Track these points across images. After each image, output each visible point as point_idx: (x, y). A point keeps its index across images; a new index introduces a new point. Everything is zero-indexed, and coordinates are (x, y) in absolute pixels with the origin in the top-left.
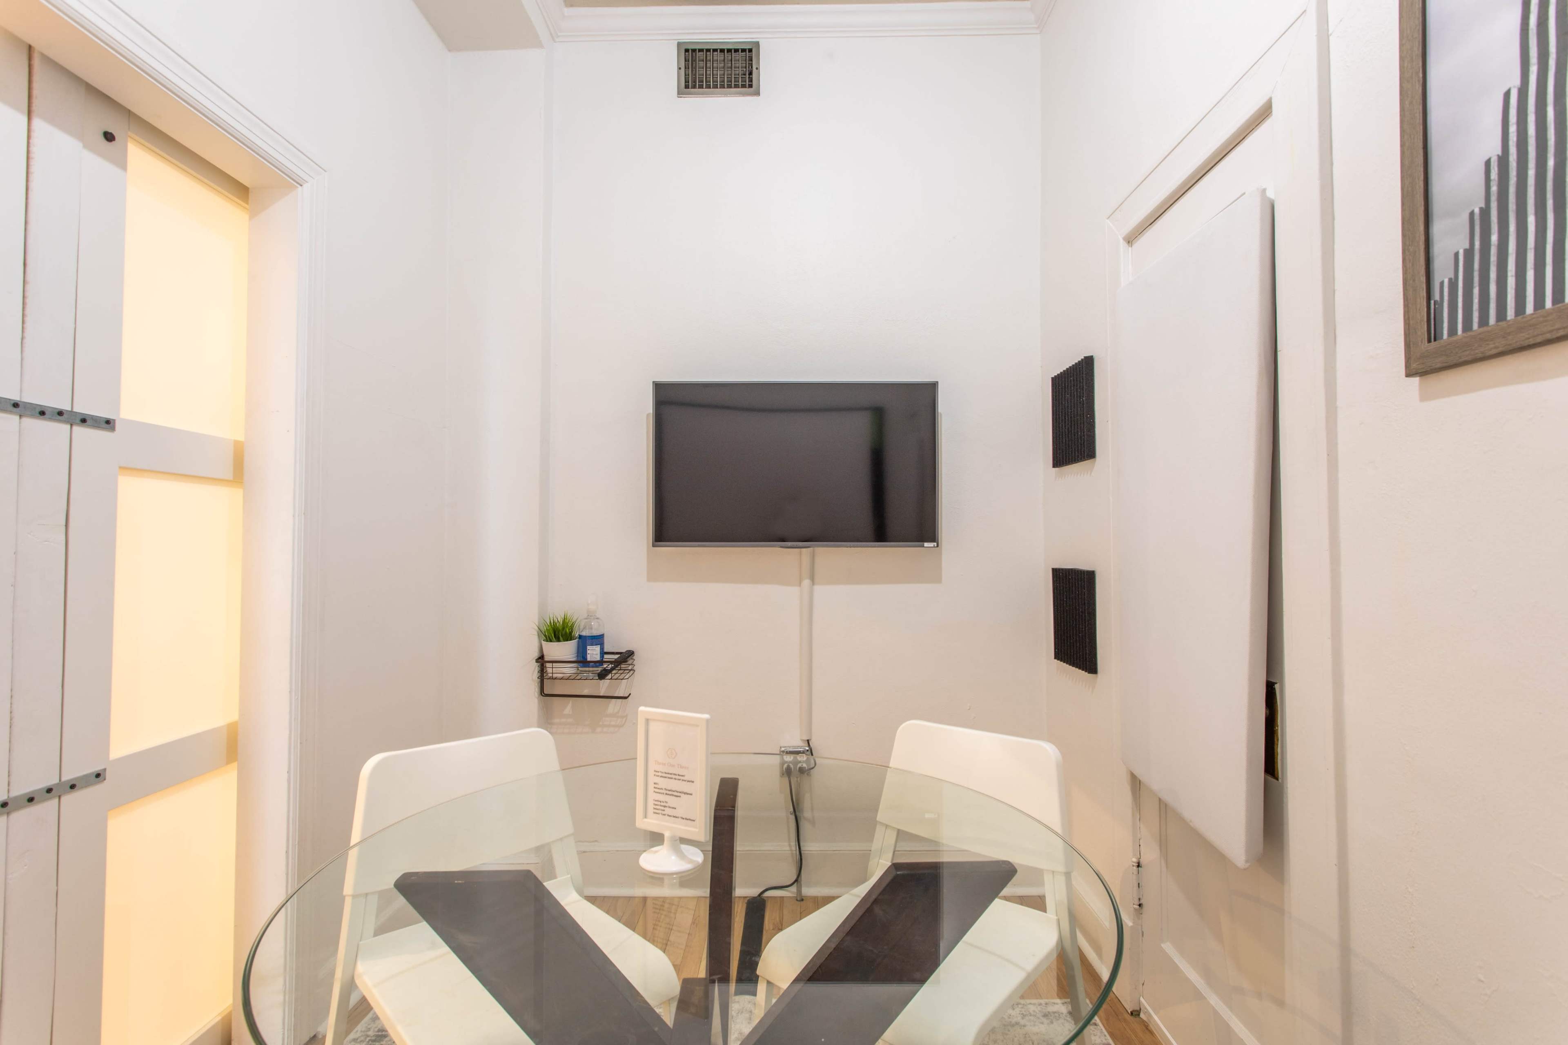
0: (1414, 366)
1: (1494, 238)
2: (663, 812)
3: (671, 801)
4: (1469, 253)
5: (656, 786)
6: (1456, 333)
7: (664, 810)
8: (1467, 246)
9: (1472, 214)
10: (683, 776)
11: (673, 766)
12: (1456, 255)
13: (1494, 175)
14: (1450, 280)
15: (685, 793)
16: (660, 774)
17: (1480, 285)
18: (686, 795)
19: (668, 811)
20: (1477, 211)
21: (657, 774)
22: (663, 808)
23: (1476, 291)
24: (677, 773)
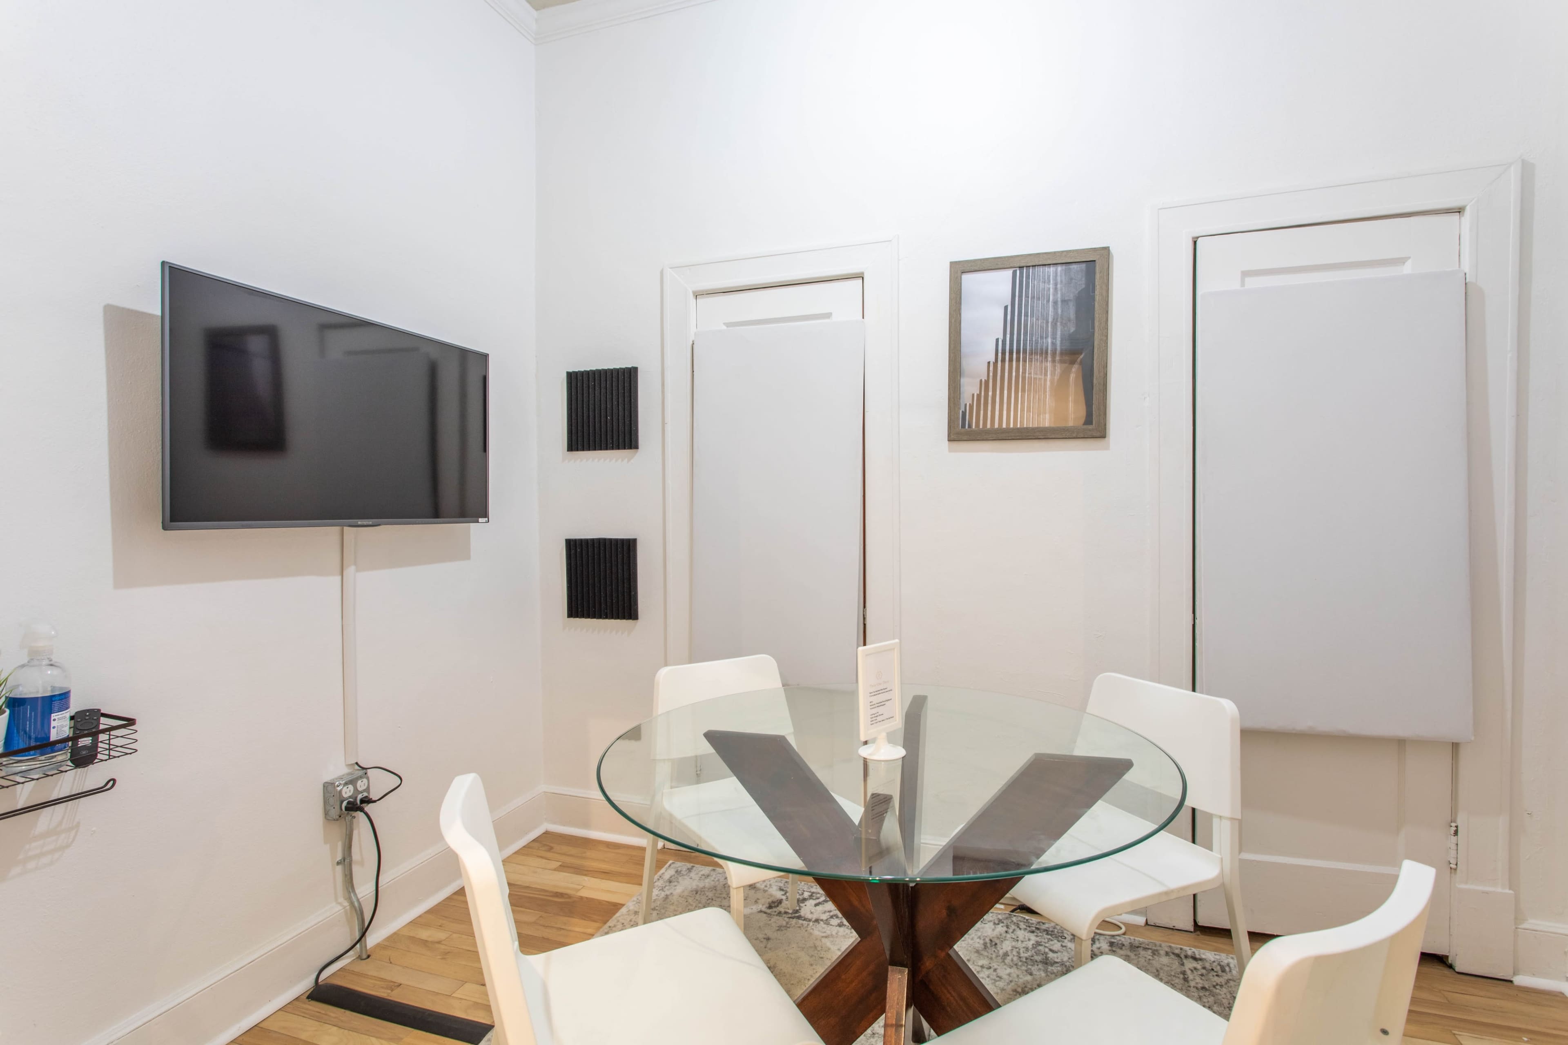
0: (952, 437)
1: (990, 393)
2: (876, 721)
3: (880, 710)
4: (979, 396)
5: (871, 704)
6: (965, 427)
7: (876, 720)
8: (978, 393)
9: (981, 381)
10: (886, 689)
11: (880, 684)
12: (973, 395)
13: (991, 368)
14: (970, 404)
15: (887, 701)
16: (873, 694)
17: (984, 410)
18: (889, 701)
19: (879, 718)
20: (983, 380)
21: (872, 694)
22: (875, 718)
23: (982, 412)
24: (883, 688)
